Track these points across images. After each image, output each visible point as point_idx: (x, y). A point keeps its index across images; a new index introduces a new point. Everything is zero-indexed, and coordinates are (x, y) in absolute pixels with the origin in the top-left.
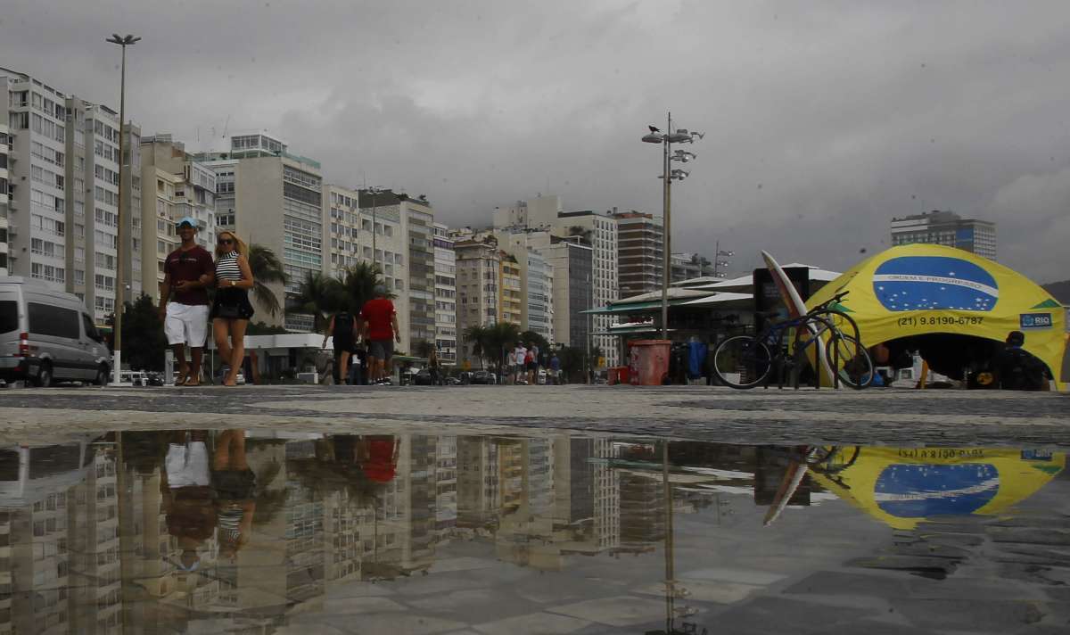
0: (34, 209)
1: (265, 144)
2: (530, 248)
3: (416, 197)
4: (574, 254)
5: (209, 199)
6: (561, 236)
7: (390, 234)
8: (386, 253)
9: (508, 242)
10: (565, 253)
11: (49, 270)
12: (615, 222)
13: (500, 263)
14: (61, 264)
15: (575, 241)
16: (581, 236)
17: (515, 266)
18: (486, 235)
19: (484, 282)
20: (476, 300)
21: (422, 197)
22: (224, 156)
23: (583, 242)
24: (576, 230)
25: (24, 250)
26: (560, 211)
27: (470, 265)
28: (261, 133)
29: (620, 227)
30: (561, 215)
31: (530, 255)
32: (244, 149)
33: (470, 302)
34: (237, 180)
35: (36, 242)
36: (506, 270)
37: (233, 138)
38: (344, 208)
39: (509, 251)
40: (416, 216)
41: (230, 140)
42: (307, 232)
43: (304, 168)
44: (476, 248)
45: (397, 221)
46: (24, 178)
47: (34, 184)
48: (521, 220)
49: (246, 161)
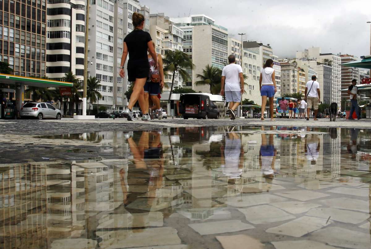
0: (97, 40)
1: (205, 20)
2: (309, 66)
3: (266, 45)
4: (325, 69)
5: (179, 40)
6: (321, 62)
7: (255, 59)
8: (254, 66)
9: (301, 64)
10: (322, 69)
11: (105, 67)
12: (340, 58)
13: (298, 71)
14: (112, 64)
15: (326, 64)
16: (328, 62)
17: (303, 73)
18: (293, 61)
19: (292, 79)
20: (288, 85)
21: (268, 45)
22: (188, 24)
23: (329, 65)
24: (326, 60)
25: (93, 57)
26: (320, 53)
27: (287, 72)
28: (204, 15)
29: (342, 60)
30: (321, 55)
31: (309, 69)
32: (197, 22)
33: (286, 86)
34: (193, 34)
35: (98, 55)
36: (300, 74)
37: (192, 17)
38: (237, 47)
39: (301, 67)
40: (266, 52)
41: (191, 18)
42: (221, 56)
43: (221, 30)
44: (289, 66)
45: (258, 53)
46: (93, 26)
47: (97, 29)
48: (306, 56)
49: (197, 27)
